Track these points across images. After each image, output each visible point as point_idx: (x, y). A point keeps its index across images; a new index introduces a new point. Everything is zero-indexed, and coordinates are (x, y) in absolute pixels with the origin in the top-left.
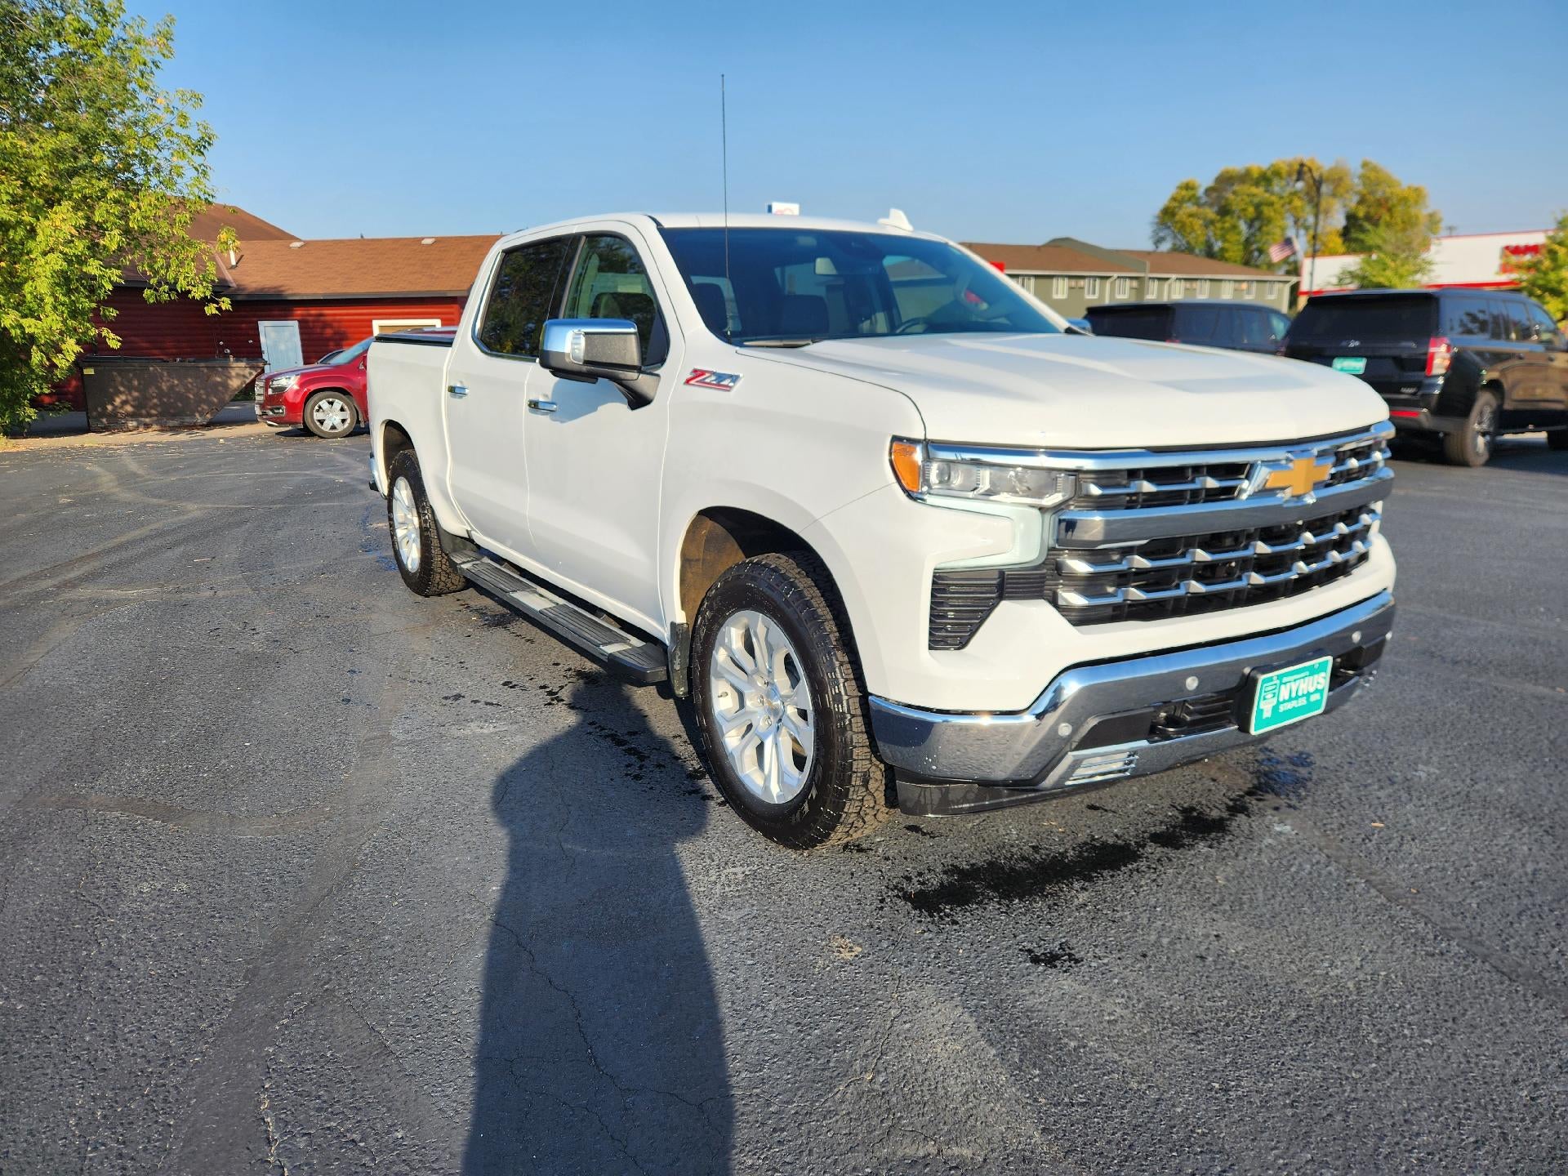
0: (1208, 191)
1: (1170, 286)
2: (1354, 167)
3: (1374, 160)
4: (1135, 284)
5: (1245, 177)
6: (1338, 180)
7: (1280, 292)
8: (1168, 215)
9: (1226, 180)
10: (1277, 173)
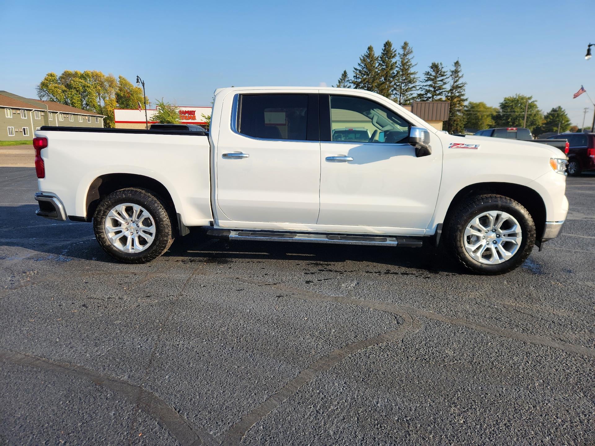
0: (61, 78)
1: (58, 115)
2: (116, 77)
3: (123, 76)
4: (43, 114)
5: (75, 75)
6: (111, 82)
7: (100, 121)
8: (44, 85)
9: (67, 75)
10: (88, 75)
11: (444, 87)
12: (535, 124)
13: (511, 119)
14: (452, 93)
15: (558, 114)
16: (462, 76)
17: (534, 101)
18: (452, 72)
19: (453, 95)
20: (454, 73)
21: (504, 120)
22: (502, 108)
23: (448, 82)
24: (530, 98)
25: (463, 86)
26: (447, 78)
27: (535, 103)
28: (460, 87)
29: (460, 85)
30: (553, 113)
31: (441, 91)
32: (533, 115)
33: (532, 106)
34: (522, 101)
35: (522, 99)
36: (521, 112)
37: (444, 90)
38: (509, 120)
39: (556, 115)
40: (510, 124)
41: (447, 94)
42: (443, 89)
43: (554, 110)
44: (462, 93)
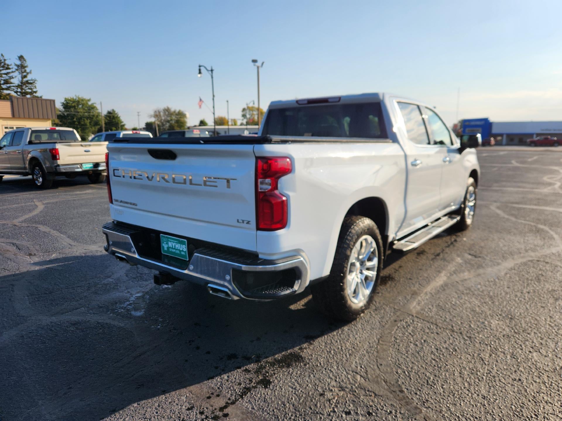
11: (12, 81)
12: (99, 125)
13: (77, 119)
14: (22, 89)
15: (113, 117)
16: (30, 72)
17: (93, 104)
18: (18, 66)
19: (23, 91)
20: (20, 67)
21: (69, 119)
22: (64, 108)
23: (16, 77)
24: (89, 100)
25: (34, 83)
26: (13, 72)
27: (95, 105)
28: (31, 83)
29: (29, 81)
30: (109, 115)
31: (8, 85)
32: (96, 116)
33: (92, 108)
34: (83, 102)
35: (83, 100)
36: (84, 113)
37: (12, 85)
38: (75, 119)
39: (112, 117)
40: (76, 123)
41: (16, 89)
42: (11, 83)
43: (109, 113)
44: (35, 90)
